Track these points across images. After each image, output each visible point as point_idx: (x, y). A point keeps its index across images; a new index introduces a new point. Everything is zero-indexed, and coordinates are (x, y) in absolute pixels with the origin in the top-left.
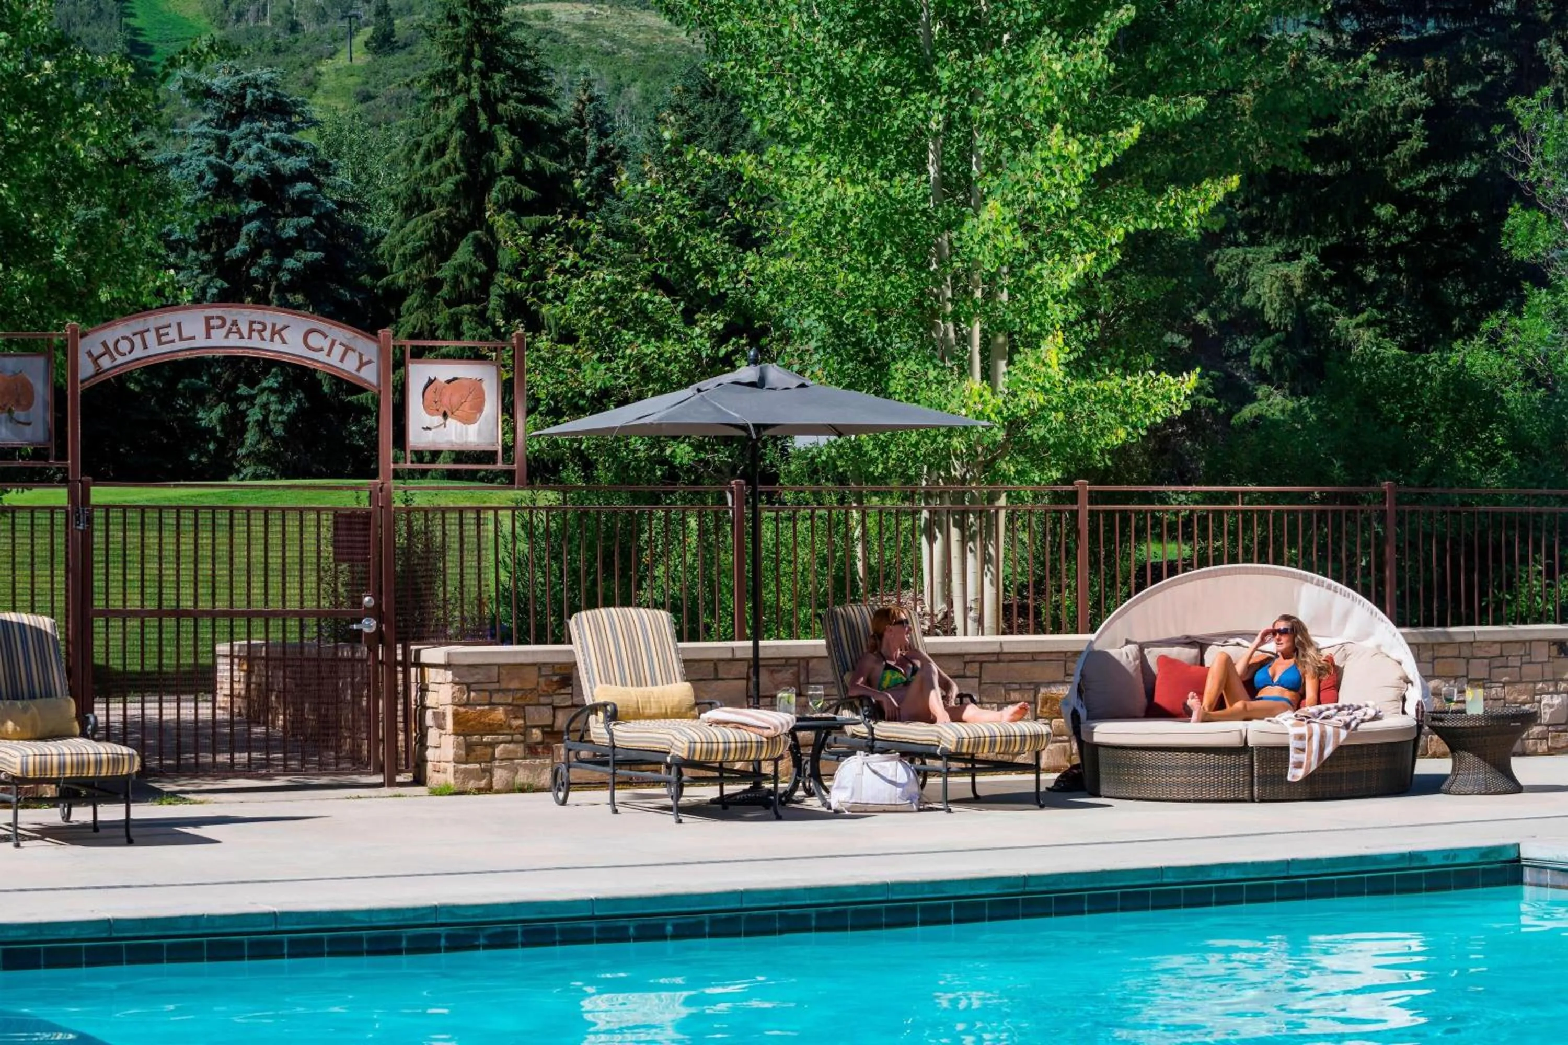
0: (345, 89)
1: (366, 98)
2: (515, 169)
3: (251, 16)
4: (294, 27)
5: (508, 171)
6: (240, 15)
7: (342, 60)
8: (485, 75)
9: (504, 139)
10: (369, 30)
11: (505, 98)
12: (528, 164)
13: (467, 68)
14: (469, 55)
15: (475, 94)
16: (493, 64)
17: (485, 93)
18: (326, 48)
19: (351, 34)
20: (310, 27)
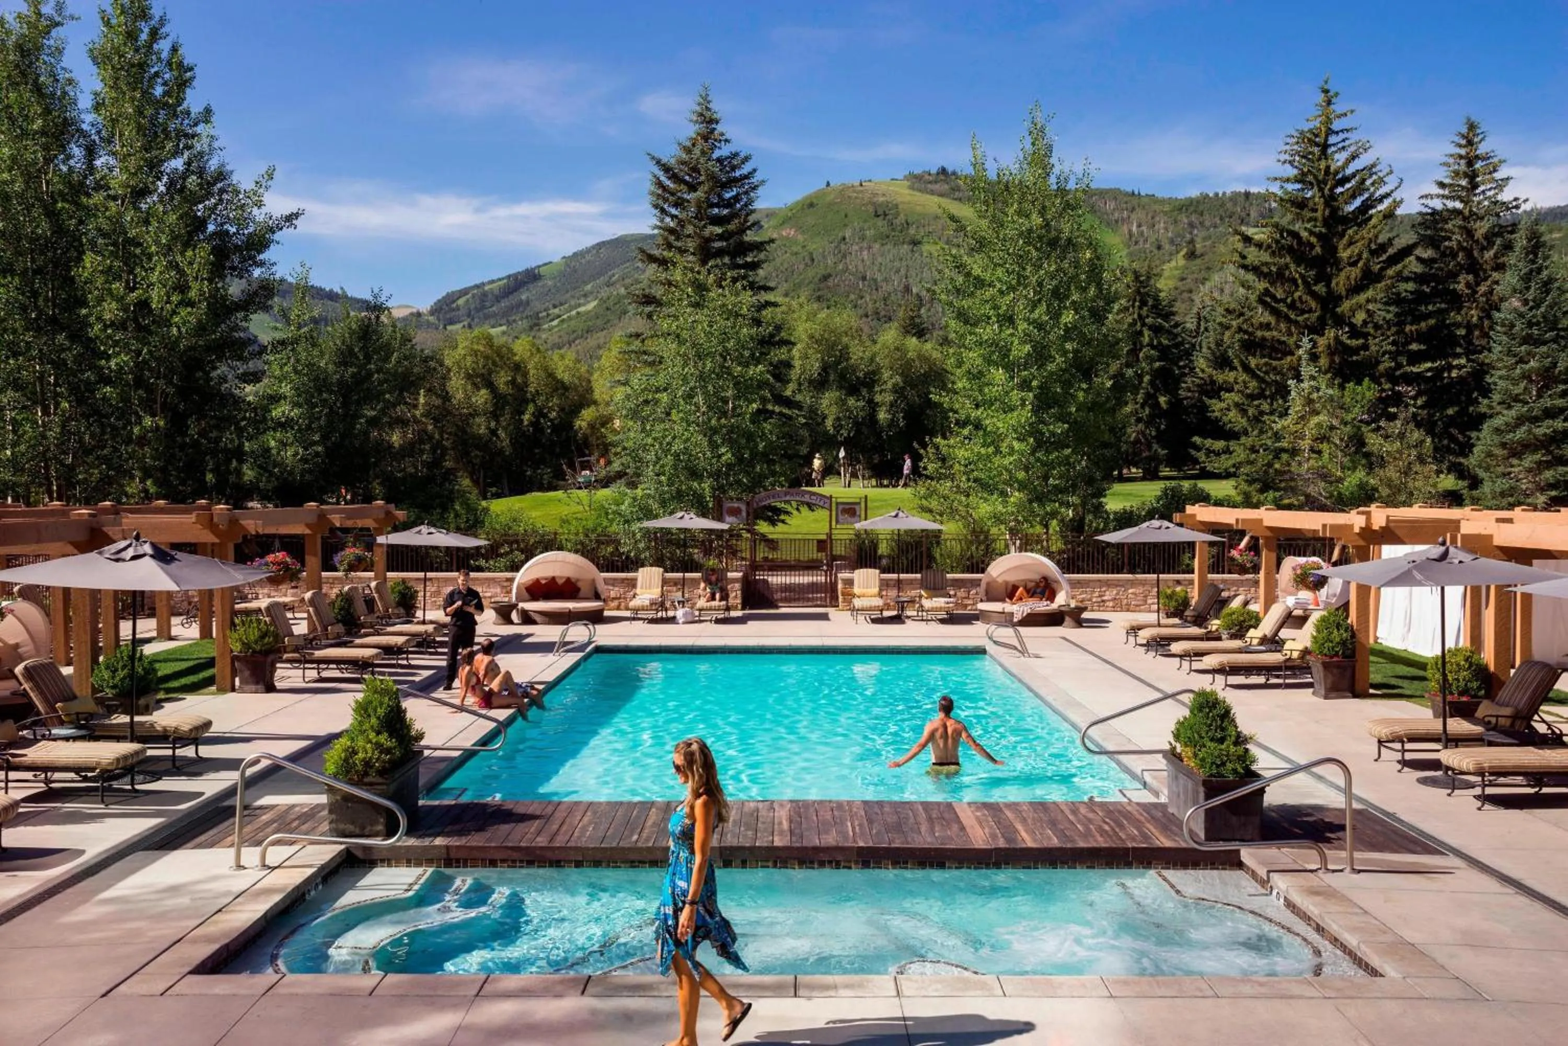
0: (1174, 277)
1: (1183, 279)
2: (1150, 345)
3: (1141, 243)
4: (1159, 248)
5: (1148, 345)
6: (1136, 243)
7: (1173, 264)
8: (1140, 308)
9: (1146, 333)
10: (1185, 250)
11: (1148, 316)
12: (1155, 342)
13: (1133, 306)
14: (1135, 300)
15: (1136, 316)
16: (1143, 303)
17: (1140, 316)
18: (1167, 258)
19: (1178, 252)
20: (1167, 247)
